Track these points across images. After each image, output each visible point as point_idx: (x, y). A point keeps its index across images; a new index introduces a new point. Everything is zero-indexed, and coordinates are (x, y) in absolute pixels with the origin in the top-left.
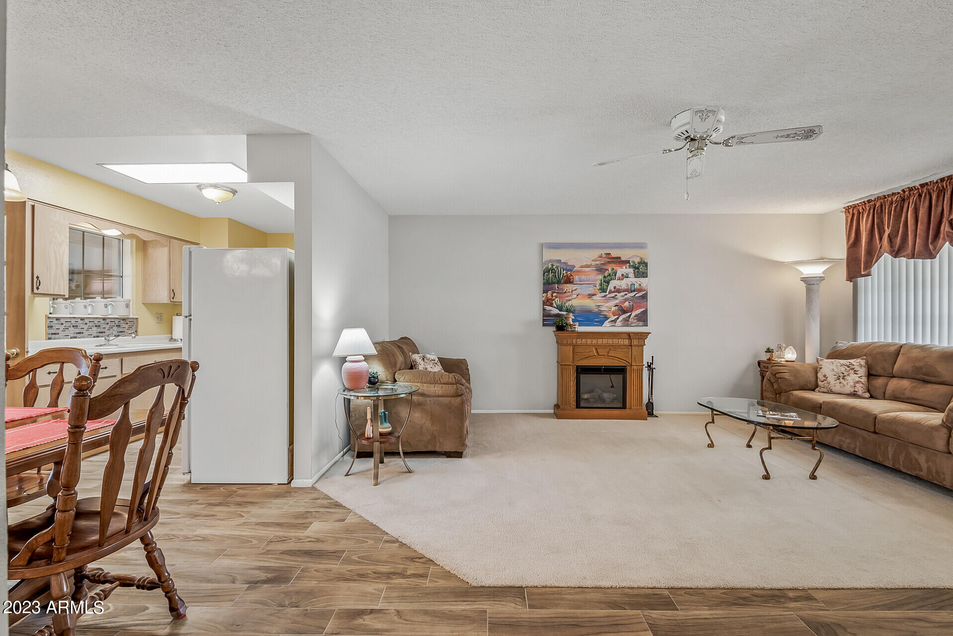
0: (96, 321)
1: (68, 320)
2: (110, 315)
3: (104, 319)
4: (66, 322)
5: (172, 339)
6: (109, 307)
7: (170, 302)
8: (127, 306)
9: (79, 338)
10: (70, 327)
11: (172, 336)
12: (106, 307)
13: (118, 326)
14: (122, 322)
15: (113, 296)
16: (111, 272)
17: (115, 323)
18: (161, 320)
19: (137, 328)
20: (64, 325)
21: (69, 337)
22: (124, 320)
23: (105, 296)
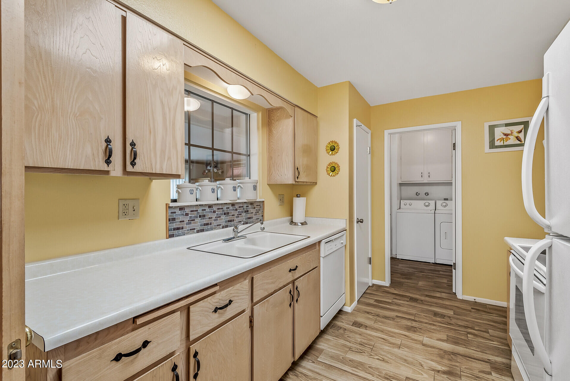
0: (225, 208)
1: (194, 209)
2: (238, 199)
3: (233, 205)
4: (191, 211)
5: (292, 222)
6: (238, 190)
7: (294, 183)
8: (255, 188)
9: (207, 230)
10: (197, 217)
11: (292, 219)
12: (235, 190)
13: (247, 212)
14: (250, 206)
15: (241, 178)
16: (240, 161)
17: (244, 209)
18: (283, 202)
19: (263, 212)
20: (189, 215)
21: (196, 230)
22: (252, 204)
23: (234, 178)
